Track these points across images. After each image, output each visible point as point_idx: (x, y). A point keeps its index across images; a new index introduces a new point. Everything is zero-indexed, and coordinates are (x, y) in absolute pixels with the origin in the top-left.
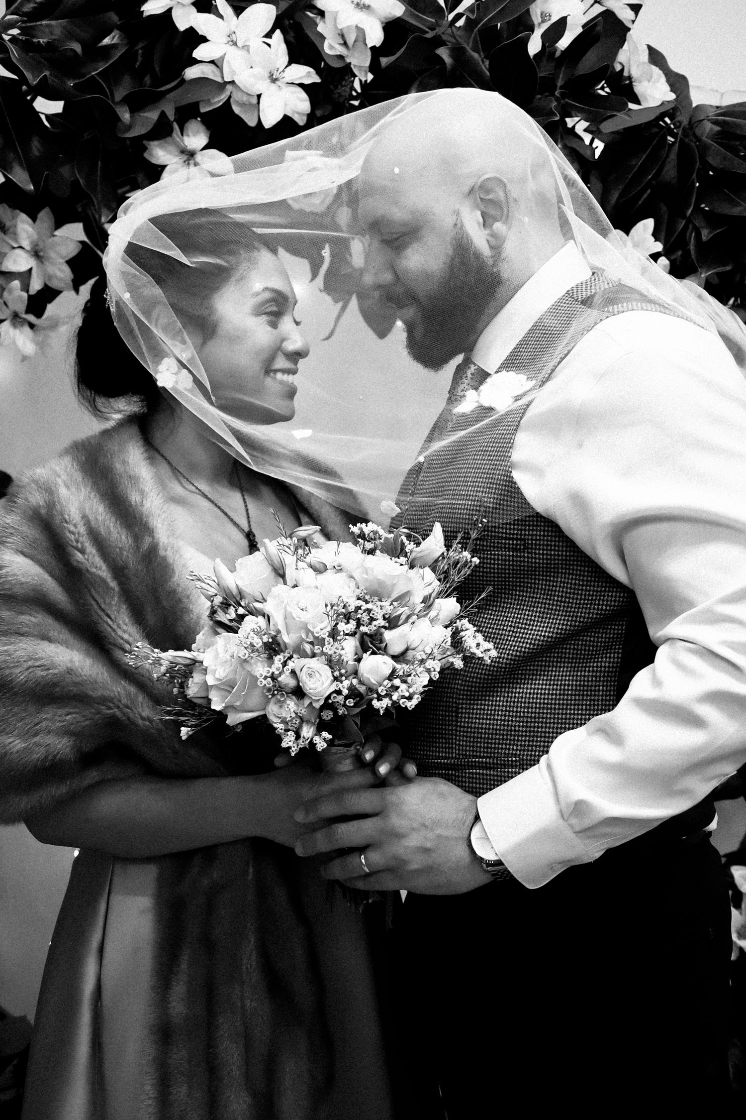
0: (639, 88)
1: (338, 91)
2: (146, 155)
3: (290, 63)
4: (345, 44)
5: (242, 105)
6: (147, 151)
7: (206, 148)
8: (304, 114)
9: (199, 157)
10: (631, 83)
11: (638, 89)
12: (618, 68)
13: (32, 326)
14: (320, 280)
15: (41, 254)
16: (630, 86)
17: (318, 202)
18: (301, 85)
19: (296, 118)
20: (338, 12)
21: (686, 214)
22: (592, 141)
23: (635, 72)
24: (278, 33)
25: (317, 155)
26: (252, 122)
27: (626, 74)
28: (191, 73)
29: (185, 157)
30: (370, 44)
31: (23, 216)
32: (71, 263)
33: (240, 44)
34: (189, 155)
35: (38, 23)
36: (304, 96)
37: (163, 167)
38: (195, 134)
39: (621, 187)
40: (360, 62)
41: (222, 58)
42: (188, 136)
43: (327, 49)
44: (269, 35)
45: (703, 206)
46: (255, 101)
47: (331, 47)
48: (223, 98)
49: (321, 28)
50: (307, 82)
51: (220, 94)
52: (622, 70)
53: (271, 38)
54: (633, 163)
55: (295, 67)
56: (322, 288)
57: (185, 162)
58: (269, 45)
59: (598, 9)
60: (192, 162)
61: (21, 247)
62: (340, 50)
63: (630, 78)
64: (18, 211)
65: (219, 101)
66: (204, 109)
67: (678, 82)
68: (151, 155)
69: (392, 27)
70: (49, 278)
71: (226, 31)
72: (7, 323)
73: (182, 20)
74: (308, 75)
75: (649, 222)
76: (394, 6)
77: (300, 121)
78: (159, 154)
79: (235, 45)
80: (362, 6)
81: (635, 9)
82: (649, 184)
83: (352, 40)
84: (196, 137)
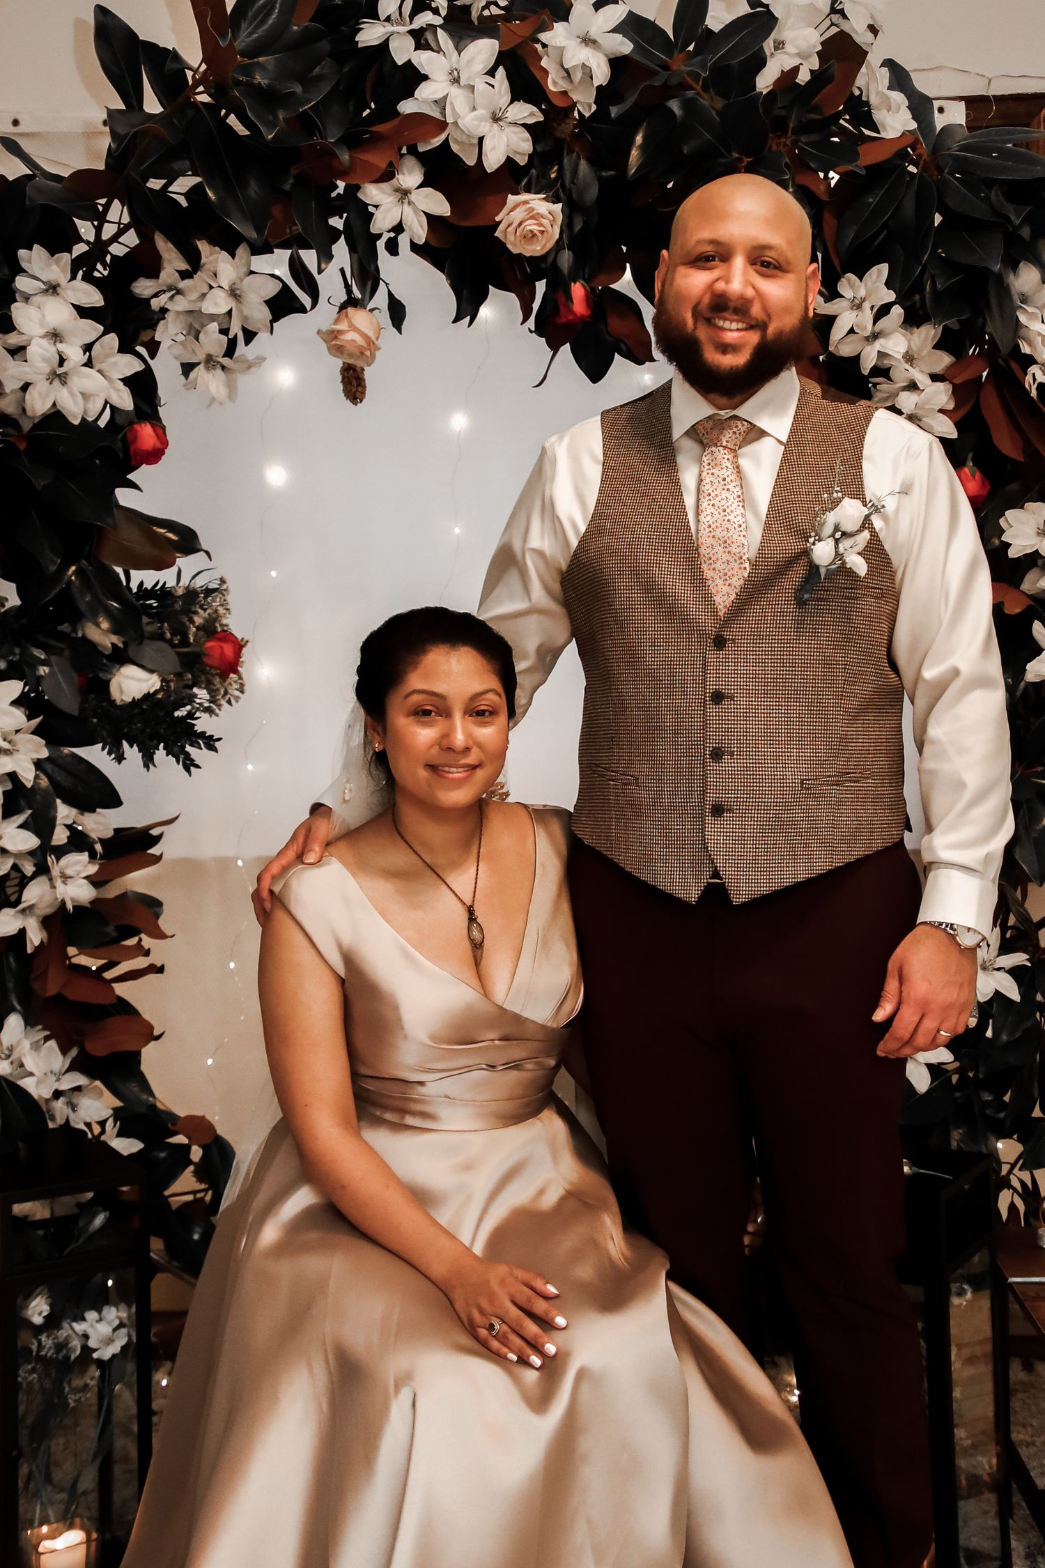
0: (878, 116)
1: (560, 128)
2: (360, 195)
3: (512, 102)
4: (570, 80)
5: (457, 142)
6: (361, 190)
7: (419, 187)
8: (525, 155)
9: (413, 197)
10: (870, 109)
12: (857, 93)
13: (223, 368)
14: (531, 323)
15: (238, 292)
16: (869, 114)
17: (539, 248)
18: (525, 126)
19: (517, 159)
20: (564, 47)
21: (921, 261)
23: (874, 100)
24: (501, 72)
25: (539, 199)
26: (471, 162)
27: (864, 98)
28: (407, 107)
29: (399, 195)
30: (596, 83)
31: (225, 254)
32: (268, 302)
33: (462, 82)
34: (404, 194)
35: (256, 60)
36: (527, 135)
37: (375, 207)
38: (410, 172)
39: (855, 227)
40: (586, 96)
41: (445, 97)
42: (403, 174)
43: (551, 87)
44: (492, 72)
45: (940, 251)
46: (476, 141)
47: (554, 83)
48: (443, 137)
49: (544, 63)
50: (530, 121)
51: (438, 133)
52: (861, 95)
53: (493, 76)
54: (871, 200)
55: (518, 105)
56: (533, 329)
57: (399, 201)
58: (493, 86)
59: (834, 30)
60: (406, 201)
61: (219, 287)
62: (563, 85)
63: (867, 104)
64: (217, 248)
65: (437, 141)
66: (422, 148)
67: (920, 106)
68: (366, 195)
69: (616, 63)
70: (246, 318)
71: (448, 68)
72: (202, 366)
73: (402, 51)
74: (532, 114)
75: (884, 268)
76: (622, 43)
77: (522, 161)
78: (372, 193)
79: (456, 81)
80: (588, 41)
81: (873, 29)
82: (885, 225)
83: (578, 76)
84: (411, 176)
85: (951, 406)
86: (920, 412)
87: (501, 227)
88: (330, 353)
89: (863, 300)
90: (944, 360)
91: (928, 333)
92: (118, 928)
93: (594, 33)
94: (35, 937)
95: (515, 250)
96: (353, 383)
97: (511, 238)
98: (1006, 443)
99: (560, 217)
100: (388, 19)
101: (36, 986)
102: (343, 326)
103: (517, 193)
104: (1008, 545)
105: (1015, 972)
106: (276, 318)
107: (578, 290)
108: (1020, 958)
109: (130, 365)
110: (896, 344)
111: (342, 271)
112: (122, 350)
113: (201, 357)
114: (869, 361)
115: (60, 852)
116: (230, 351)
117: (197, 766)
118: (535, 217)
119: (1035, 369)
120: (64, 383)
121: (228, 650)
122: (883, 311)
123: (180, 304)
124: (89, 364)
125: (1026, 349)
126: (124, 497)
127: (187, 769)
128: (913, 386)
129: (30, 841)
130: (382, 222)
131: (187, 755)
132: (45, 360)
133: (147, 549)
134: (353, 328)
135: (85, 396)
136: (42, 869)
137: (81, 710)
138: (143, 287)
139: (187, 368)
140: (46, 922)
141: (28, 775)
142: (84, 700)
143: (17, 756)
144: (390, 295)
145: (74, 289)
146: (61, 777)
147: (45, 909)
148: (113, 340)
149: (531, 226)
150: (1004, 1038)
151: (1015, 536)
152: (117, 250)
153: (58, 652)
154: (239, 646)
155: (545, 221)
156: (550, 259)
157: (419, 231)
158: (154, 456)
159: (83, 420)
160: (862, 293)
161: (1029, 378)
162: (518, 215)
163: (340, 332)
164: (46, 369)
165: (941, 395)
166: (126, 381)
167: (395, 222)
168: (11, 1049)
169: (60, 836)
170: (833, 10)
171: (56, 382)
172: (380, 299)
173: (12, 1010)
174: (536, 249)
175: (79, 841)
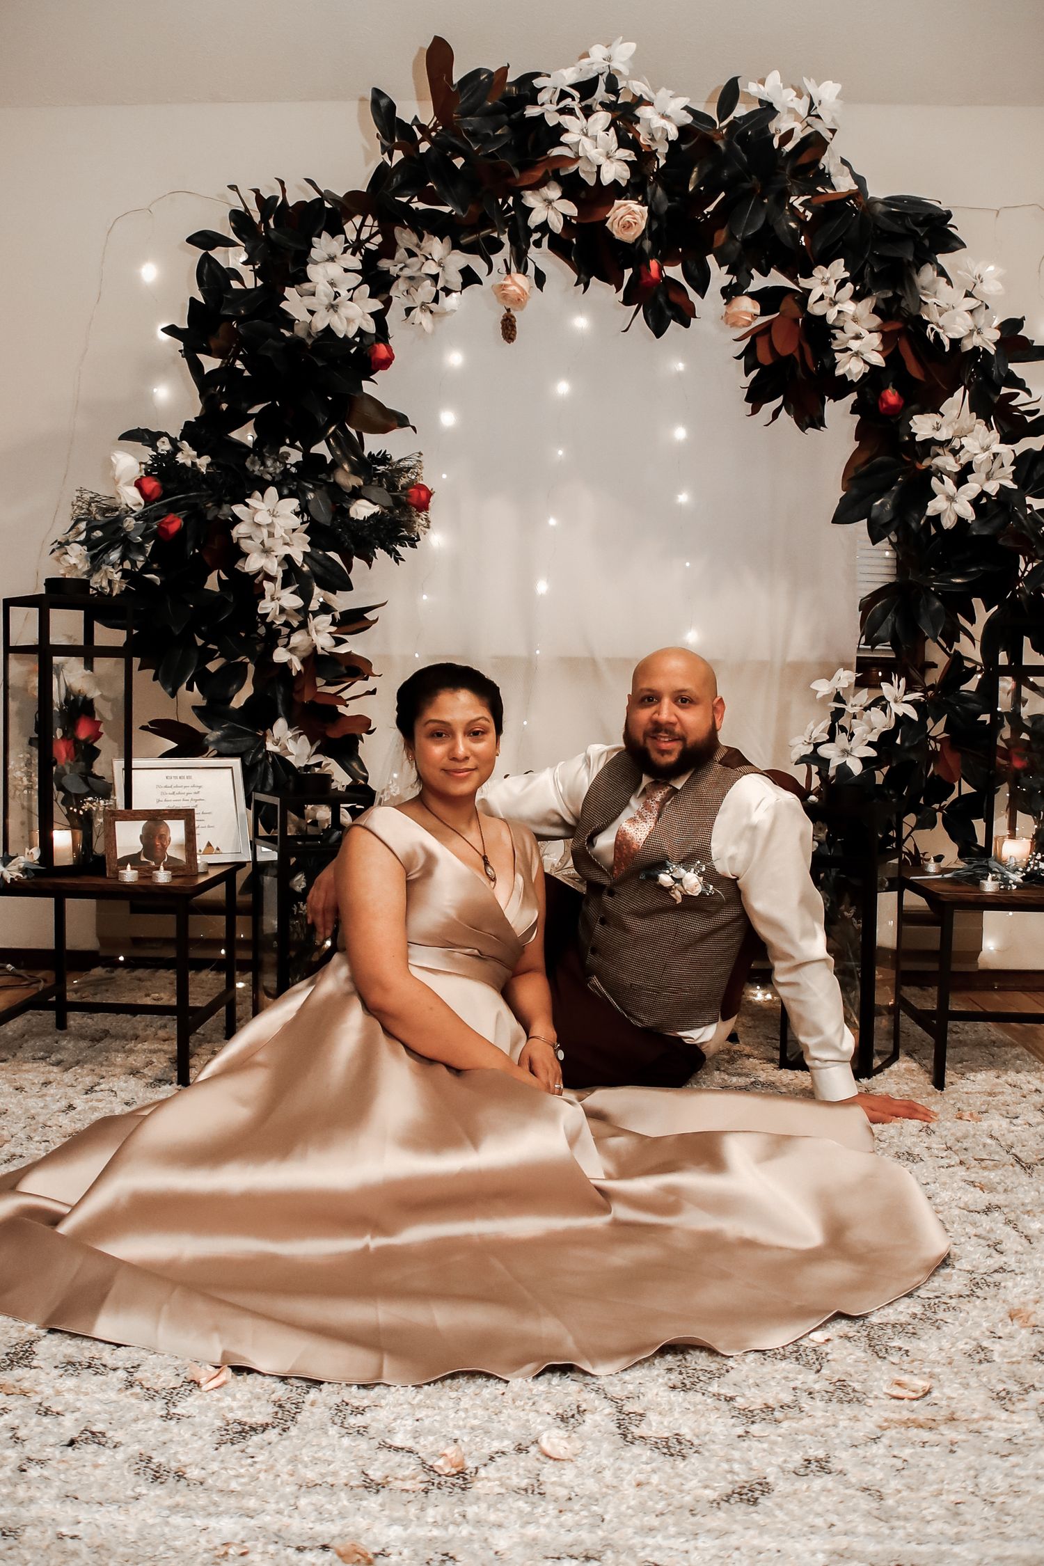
1: (646, 168)
2: (523, 203)
3: (619, 148)
4: (653, 139)
5: (584, 172)
6: (525, 198)
7: (560, 198)
8: (625, 180)
9: (555, 204)
10: (830, 176)
11: (834, 180)
12: (821, 167)
13: (431, 312)
14: (621, 296)
15: (445, 265)
16: (829, 178)
17: (632, 235)
18: (625, 161)
19: (621, 181)
20: (650, 119)
21: (865, 257)
22: (804, 211)
23: (832, 170)
24: (612, 129)
25: (634, 203)
26: (593, 182)
27: (826, 171)
28: (556, 152)
29: (546, 203)
30: (669, 139)
31: (436, 238)
32: (461, 271)
33: (589, 134)
34: (549, 202)
36: (627, 168)
37: (532, 209)
38: (554, 190)
39: (823, 239)
40: (663, 149)
41: (578, 143)
42: (549, 190)
44: (607, 130)
45: (875, 252)
46: (595, 169)
47: (643, 140)
48: (575, 167)
49: (638, 128)
50: (629, 159)
51: (573, 164)
52: (824, 169)
53: (608, 133)
54: (831, 226)
55: (621, 150)
56: (622, 299)
57: (546, 206)
58: (608, 137)
59: (809, 130)
60: (551, 205)
61: (433, 259)
62: (650, 143)
63: (829, 174)
64: (434, 236)
65: (572, 169)
66: (562, 174)
67: (859, 180)
68: (527, 201)
69: (682, 130)
70: (447, 281)
71: (580, 127)
72: (418, 310)
73: (552, 120)
74: (630, 155)
75: (842, 261)
76: (686, 117)
77: (623, 183)
78: (530, 199)
79: (586, 135)
80: (664, 116)
81: (833, 131)
82: (841, 239)
83: (658, 136)
84: (554, 192)
85: (881, 348)
86: (862, 350)
87: (610, 221)
88: (498, 301)
89: (829, 278)
90: (877, 320)
91: (868, 304)
92: (347, 668)
93: (668, 112)
94: (297, 666)
95: (617, 236)
96: (508, 329)
97: (616, 226)
98: (914, 369)
99: (646, 215)
100: (543, 104)
101: (297, 697)
102: (508, 282)
103: (620, 199)
104: (916, 434)
105: (914, 703)
106: (464, 286)
107: (654, 264)
108: (916, 696)
109: (376, 305)
110: (850, 307)
111: (505, 260)
112: (371, 296)
113: (418, 303)
114: (831, 317)
115: (315, 614)
116: (436, 300)
117: (403, 560)
118: (632, 213)
119: (930, 326)
120: (336, 311)
121: (423, 494)
122: (841, 285)
123: (407, 272)
124: (351, 299)
125: (925, 318)
126: (367, 387)
127: (397, 561)
128: (858, 337)
129: (297, 602)
130: (535, 220)
131: (397, 553)
132: (326, 296)
133: (379, 419)
134: (515, 284)
135: (349, 321)
136: (304, 625)
137: (332, 524)
138: (384, 264)
139: (409, 311)
140: (304, 661)
141: (299, 559)
142: (334, 519)
143: (293, 548)
144: (536, 268)
145: (344, 259)
146: (318, 569)
147: (305, 651)
148: (366, 289)
149: (628, 218)
150: (907, 744)
151: (920, 430)
152: (368, 245)
153: (320, 487)
154: (430, 494)
155: (637, 216)
156: (638, 245)
157: (557, 225)
158: (386, 363)
159: (346, 336)
160: (828, 275)
161: (929, 330)
162: (622, 211)
163: (506, 286)
164: (326, 301)
165: (876, 339)
166: (372, 314)
167: (543, 220)
168: (279, 740)
169: (314, 605)
170: (809, 115)
171: (331, 310)
172: (531, 271)
173: (280, 716)
174: (629, 236)
175: (325, 608)
